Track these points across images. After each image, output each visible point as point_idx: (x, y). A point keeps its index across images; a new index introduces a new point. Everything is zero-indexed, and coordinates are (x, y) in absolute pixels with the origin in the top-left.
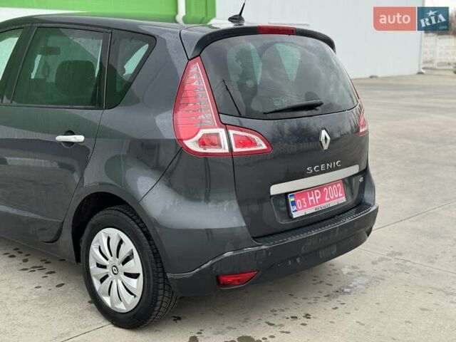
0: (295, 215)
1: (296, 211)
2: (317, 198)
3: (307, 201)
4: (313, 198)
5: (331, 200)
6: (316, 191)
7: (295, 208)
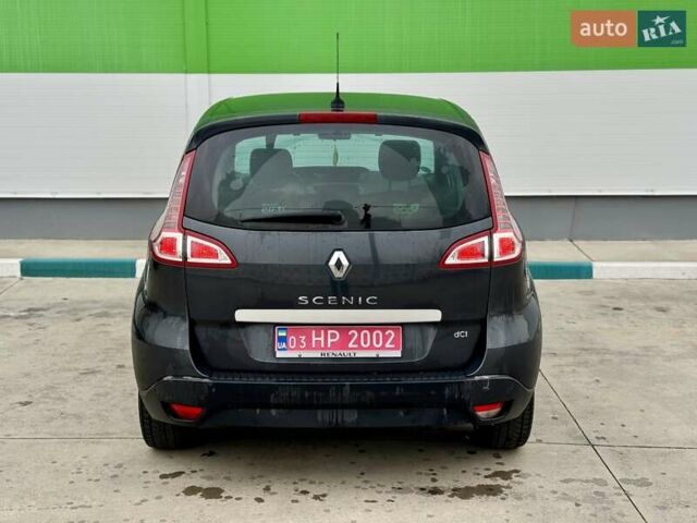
0: (279, 354)
1: (284, 349)
2: (330, 340)
3: (309, 340)
4: (322, 339)
5: (360, 348)
6: (330, 332)
7: (284, 346)
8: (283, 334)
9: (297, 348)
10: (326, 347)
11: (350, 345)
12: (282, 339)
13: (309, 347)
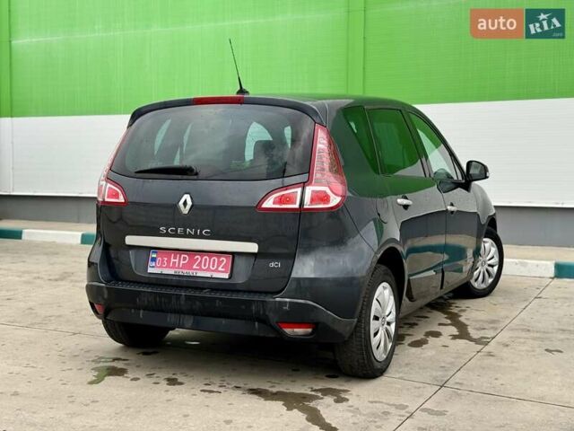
0: (150, 270)
1: (153, 267)
2: (182, 262)
3: (169, 262)
4: (177, 261)
5: (201, 269)
6: (183, 256)
7: (154, 264)
8: (154, 256)
9: (161, 267)
10: (179, 268)
11: (195, 267)
12: (154, 260)
13: (168, 267)
